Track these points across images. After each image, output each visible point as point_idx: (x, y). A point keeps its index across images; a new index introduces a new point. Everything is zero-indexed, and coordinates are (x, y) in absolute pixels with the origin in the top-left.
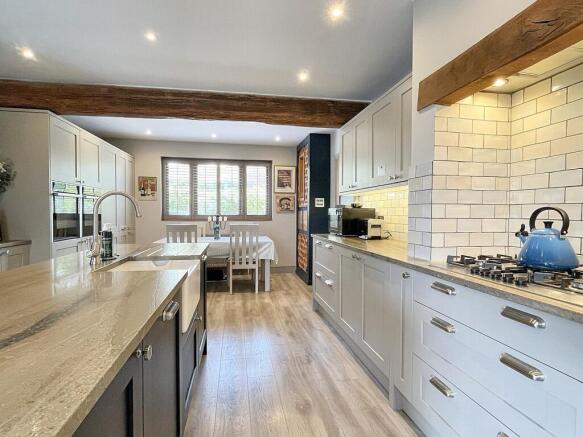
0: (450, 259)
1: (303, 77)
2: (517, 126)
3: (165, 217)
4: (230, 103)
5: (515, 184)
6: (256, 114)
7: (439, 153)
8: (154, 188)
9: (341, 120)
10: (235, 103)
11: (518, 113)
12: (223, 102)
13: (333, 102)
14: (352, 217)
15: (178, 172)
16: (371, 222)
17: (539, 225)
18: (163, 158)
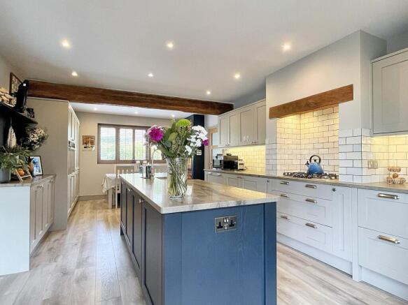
0: (284, 174)
1: (209, 93)
2: (302, 126)
3: (99, 162)
4: (167, 101)
5: (303, 147)
6: (180, 107)
7: (278, 136)
8: (92, 143)
9: (219, 112)
10: (170, 102)
11: (303, 121)
12: (163, 100)
13: (216, 103)
14: (228, 160)
15: (108, 133)
16: (239, 162)
17: (313, 161)
18: (99, 124)
